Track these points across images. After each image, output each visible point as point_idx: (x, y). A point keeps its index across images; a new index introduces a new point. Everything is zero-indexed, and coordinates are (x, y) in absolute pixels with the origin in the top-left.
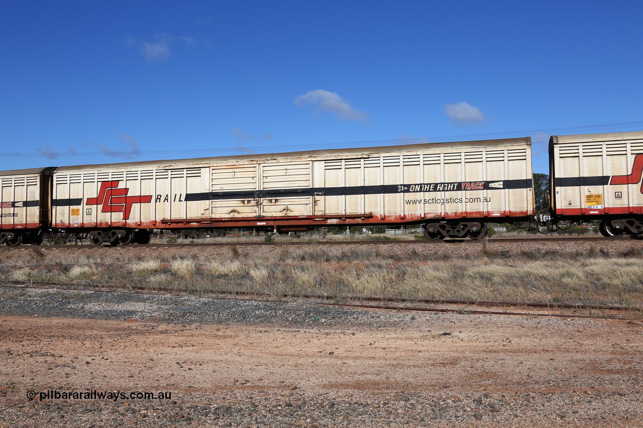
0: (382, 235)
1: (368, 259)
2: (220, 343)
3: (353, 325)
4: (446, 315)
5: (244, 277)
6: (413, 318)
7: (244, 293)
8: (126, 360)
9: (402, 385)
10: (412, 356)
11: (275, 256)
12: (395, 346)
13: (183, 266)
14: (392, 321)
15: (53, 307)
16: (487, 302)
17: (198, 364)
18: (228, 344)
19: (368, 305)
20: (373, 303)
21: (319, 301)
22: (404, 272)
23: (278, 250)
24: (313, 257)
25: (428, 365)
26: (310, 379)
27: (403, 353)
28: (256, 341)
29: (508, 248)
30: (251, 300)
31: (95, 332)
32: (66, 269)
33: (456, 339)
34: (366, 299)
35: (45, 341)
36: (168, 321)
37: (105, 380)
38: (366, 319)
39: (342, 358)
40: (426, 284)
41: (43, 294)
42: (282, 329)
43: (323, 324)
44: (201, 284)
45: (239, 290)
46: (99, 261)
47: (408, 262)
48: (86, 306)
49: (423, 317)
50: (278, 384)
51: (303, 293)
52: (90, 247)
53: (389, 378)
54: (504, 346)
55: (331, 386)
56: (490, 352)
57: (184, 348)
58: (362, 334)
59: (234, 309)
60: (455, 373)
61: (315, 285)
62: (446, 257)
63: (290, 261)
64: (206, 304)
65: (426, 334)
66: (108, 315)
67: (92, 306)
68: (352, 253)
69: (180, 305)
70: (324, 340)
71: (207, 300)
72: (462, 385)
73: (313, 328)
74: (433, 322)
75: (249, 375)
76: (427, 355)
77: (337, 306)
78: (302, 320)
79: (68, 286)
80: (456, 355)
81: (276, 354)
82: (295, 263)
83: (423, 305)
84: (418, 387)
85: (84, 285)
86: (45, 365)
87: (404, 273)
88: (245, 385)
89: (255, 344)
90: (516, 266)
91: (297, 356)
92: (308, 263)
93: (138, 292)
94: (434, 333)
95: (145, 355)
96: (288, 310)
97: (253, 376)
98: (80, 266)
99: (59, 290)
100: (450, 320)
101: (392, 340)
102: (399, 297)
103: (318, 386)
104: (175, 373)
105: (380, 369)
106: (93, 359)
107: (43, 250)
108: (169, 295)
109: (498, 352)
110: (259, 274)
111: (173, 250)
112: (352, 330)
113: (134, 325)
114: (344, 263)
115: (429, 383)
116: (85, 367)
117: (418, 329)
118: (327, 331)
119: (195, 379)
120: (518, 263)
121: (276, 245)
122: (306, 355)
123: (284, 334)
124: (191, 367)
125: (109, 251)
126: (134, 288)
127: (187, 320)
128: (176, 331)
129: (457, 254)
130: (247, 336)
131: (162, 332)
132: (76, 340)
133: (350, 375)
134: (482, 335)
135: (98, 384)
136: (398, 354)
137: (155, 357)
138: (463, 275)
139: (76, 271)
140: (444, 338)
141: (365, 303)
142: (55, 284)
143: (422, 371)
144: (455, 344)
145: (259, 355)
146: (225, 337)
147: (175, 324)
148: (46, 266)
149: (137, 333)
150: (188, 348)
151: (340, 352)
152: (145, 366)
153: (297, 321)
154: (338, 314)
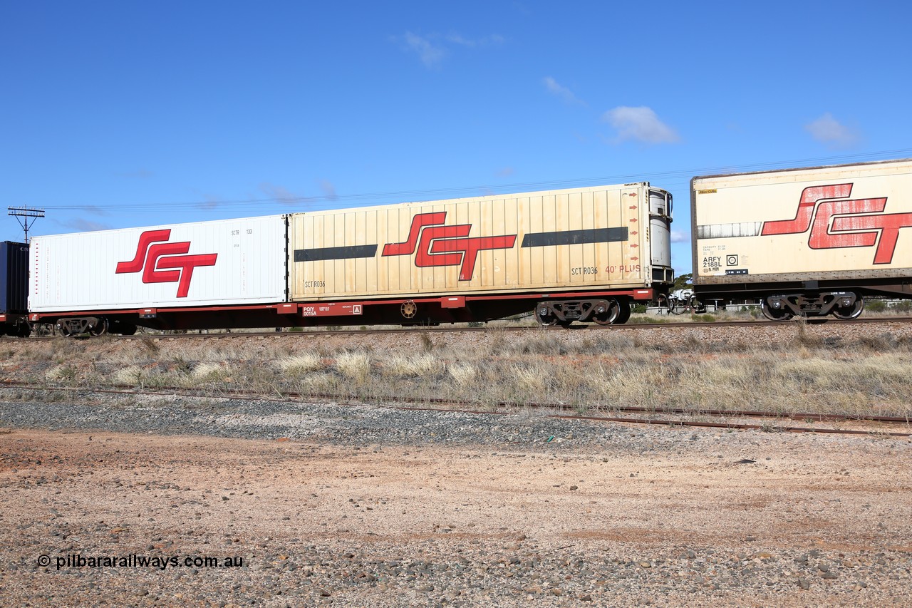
0: (642, 316)
1: (622, 351)
2: (410, 473)
3: (604, 447)
4: (745, 434)
5: (439, 378)
6: (695, 438)
7: (441, 401)
8: (277, 495)
9: (683, 535)
10: (695, 493)
11: (486, 348)
12: (668, 479)
13: (351, 362)
14: (662, 442)
15: (174, 421)
16: (808, 415)
17: (380, 502)
18: (422, 474)
19: (625, 418)
20: (632, 416)
21: (552, 412)
22: (677, 369)
23: (490, 338)
24: (540, 348)
25: (721, 507)
26: (545, 525)
27: (681, 489)
28: (462, 470)
29: (838, 333)
30: (453, 411)
31: (233, 456)
32: (188, 368)
33: (761, 469)
34: (622, 409)
35: (165, 468)
36: (335, 440)
37: (251, 523)
38: (623, 438)
39: (590, 496)
40: (712, 387)
41: (159, 403)
42: (498, 453)
43: (559, 445)
44: (380, 388)
45: (434, 397)
46: (233, 355)
47: (684, 355)
48: (218, 420)
49: (709, 436)
50: (497, 532)
51: (527, 401)
52: (221, 336)
53: (662, 524)
54: (838, 480)
55: (576, 535)
56: (816, 488)
57: (359, 479)
58: (619, 460)
59: (428, 424)
60: (763, 519)
61: (546, 389)
62: (741, 348)
63: (508, 355)
64: (387, 417)
65: (716, 461)
66: (250, 432)
67: (226, 420)
68: (599, 342)
69: (350, 419)
70: (562, 469)
71: (388, 412)
72: (775, 538)
73: (544, 452)
74: (725, 443)
75: (455, 518)
76: (718, 492)
77: (578, 420)
78: (529, 440)
79: (193, 391)
80: (762, 493)
81: (492, 489)
82: (515, 357)
83: (709, 419)
84: (707, 539)
85: (215, 390)
86: (167, 501)
87: (678, 371)
88: (450, 532)
89: (462, 474)
90: (852, 361)
91: (523, 491)
92: (533, 357)
93: (290, 400)
94: (727, 459)
95: (304, 488)
96: (507, 425)
97: (461, 520)
98: (207, 362)
99: (181, 397)
100: (752, 441)
101: (664, 469)
102: (671, 406)
103: (557, 534)
104: (348, 514)
105: (647, 512)
106: (231, 494)
107: (156, 340)
108: (333, 404)
109: (828, 489)
110: (462, 373)
111: (337, 340)
112: (603, 455)
113: (286, 446)
114: (587, 357)
115: (723, 533)
116: (222, 504)
117: (702, 454)
118: (565, 456)
119: (378, 523)
120: (855, 355)
121: (486, 332)
122: (536, 490)
123: (503, 459)
124: (370, 506)
125: (247, 341)
126: (284, 394)
127: (361, 440)
128: (347, 456)
129: (758, 343)
130: (449, 463)
131: (326, 457)
132: (207, 467)
133: (603, 520)
134: (802, 464)
135: (242, 528)
136: (674, 490)
137: (318, 492)
138: (768, 374)
139: (202, 370)
140: (743, 467)
141: (621, 415)
142: (174, 388)
143: (712, 516)
144: (761, 477)
145: (468, 489)
146: (417, 464)
147: (345, 445)
148: (162, 364)
149: (291, 457)
150: (364, 479)
151: (587, 485)
152: (306, 505)
153: (521, 441)
154: (581, 431)
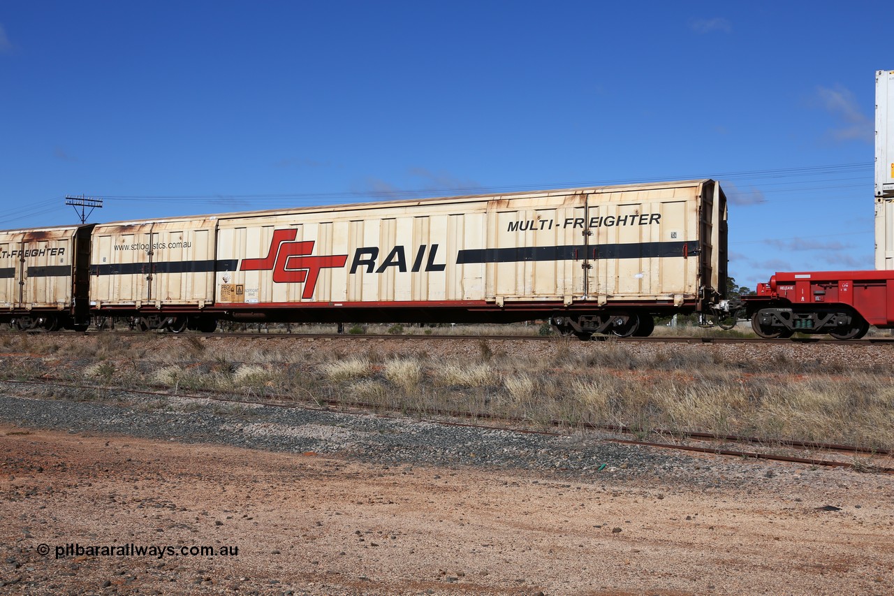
3: (663, 480)
4: (832, 473)
6: (770, 475)
7: (489, 417)
13: (402, 369)
14: (731, 477)
15: (199, 427)
19: (691, 446)
20: (700, 444)
21: (609, 435)
22: (760, 391)
24: (608, 361)
28: (495, 500)
30: (500, 429)
32: (230, 370)
33: (848, 519)
34: (689, 436)
35: (170, 482)
36: (364, 458)
38: (685, 470)
41: (190, 406)
42: (541, 481)
43: (611, 475)
45: (482, 411)
46: (279, 357)
48: (246, 428)
49: (787, 473)
57: (376, 506)
63: (571, 367)
64: (427, 432)
65: (793, 505)
66: (276, 444)
67: (253, 429)
69: (386, 433)
70: (608, 506)
71: (429, 427)
73: (593, 482)
74: (807, 483)
77: (638, 445)
78: (577, 467)
79: (228, 395)
83: (789, 452)
85: (251, 395)
92: (599, 371)
93: (327, 409)
94: (806, 504)
95: (311, 515)
96: (556, 448)
98: (251, 365)
99: (214, 402)
100: (839, 483)
102: (746, 435)
108: (371, 416)
110: (518, 386)
112: (660, 489)
113: (310, 462)
114: (659, 373)
117: (777, 495)
123: (545, 489)
126: (323, 402)
127: (394, 458)
137: (325, 520)
139: (243, 372)
140: (826, 515)
141: (687, 443)
142: (209, 391)
144: (848, 529)
146: (446, 490)
147: (374, 463)
148: (204, 364)
150: (382, 506)
151: (633, 529)
153: (569, 468)
154: (638, 460)
